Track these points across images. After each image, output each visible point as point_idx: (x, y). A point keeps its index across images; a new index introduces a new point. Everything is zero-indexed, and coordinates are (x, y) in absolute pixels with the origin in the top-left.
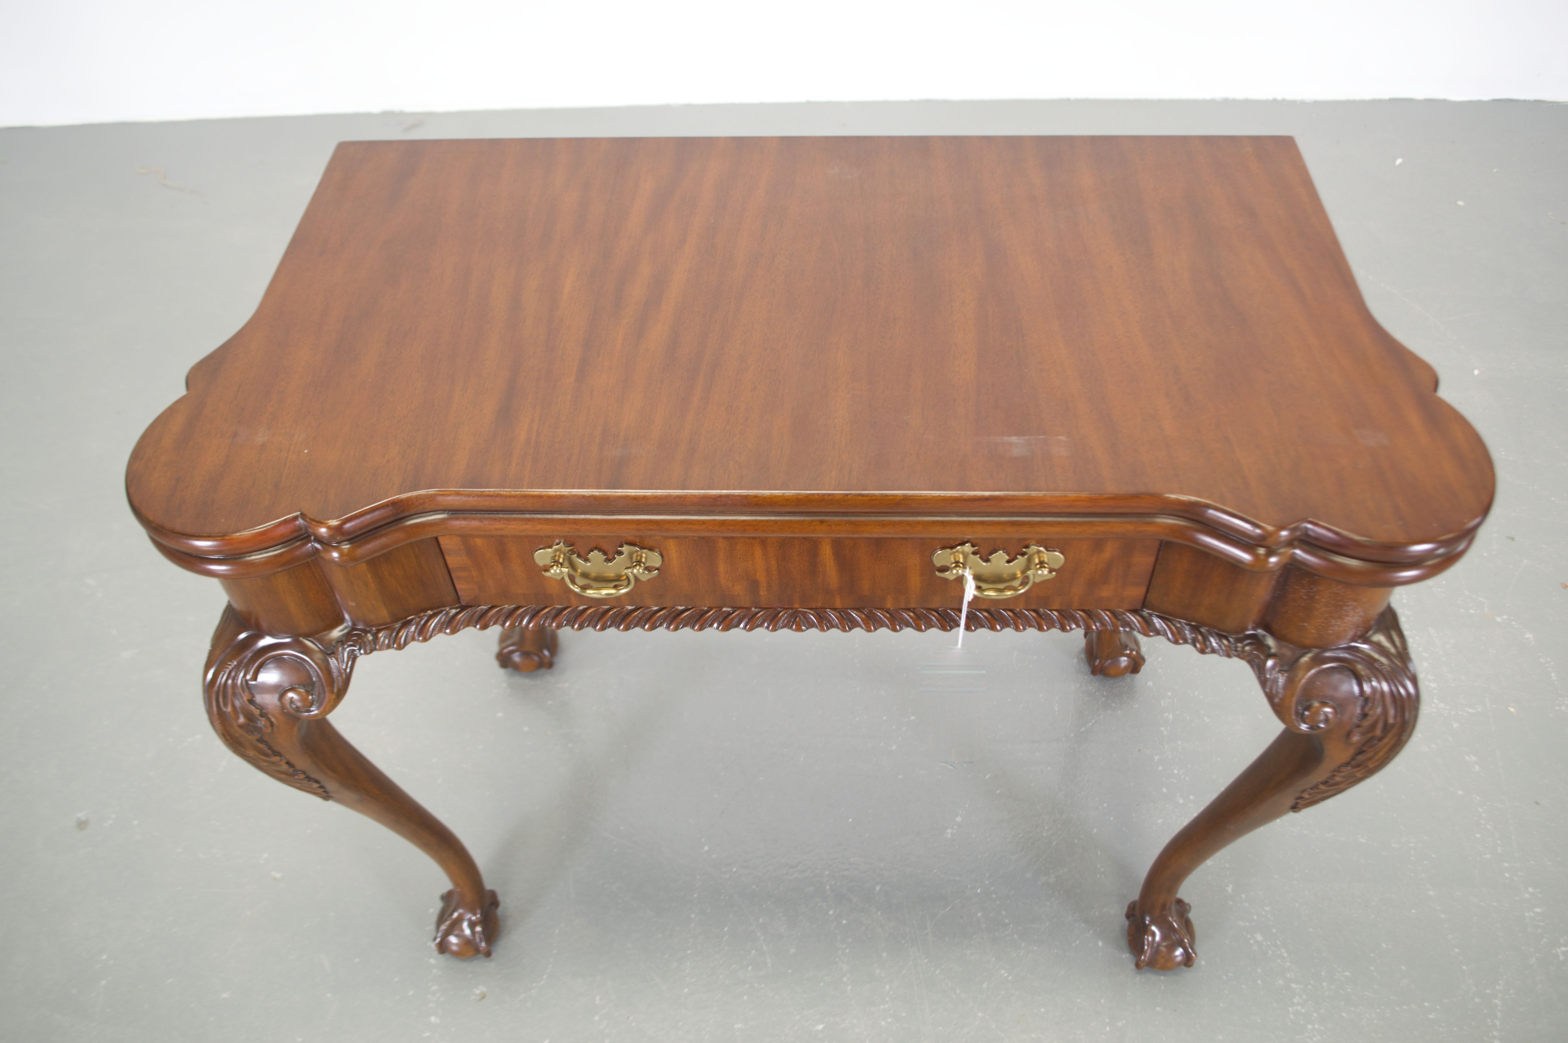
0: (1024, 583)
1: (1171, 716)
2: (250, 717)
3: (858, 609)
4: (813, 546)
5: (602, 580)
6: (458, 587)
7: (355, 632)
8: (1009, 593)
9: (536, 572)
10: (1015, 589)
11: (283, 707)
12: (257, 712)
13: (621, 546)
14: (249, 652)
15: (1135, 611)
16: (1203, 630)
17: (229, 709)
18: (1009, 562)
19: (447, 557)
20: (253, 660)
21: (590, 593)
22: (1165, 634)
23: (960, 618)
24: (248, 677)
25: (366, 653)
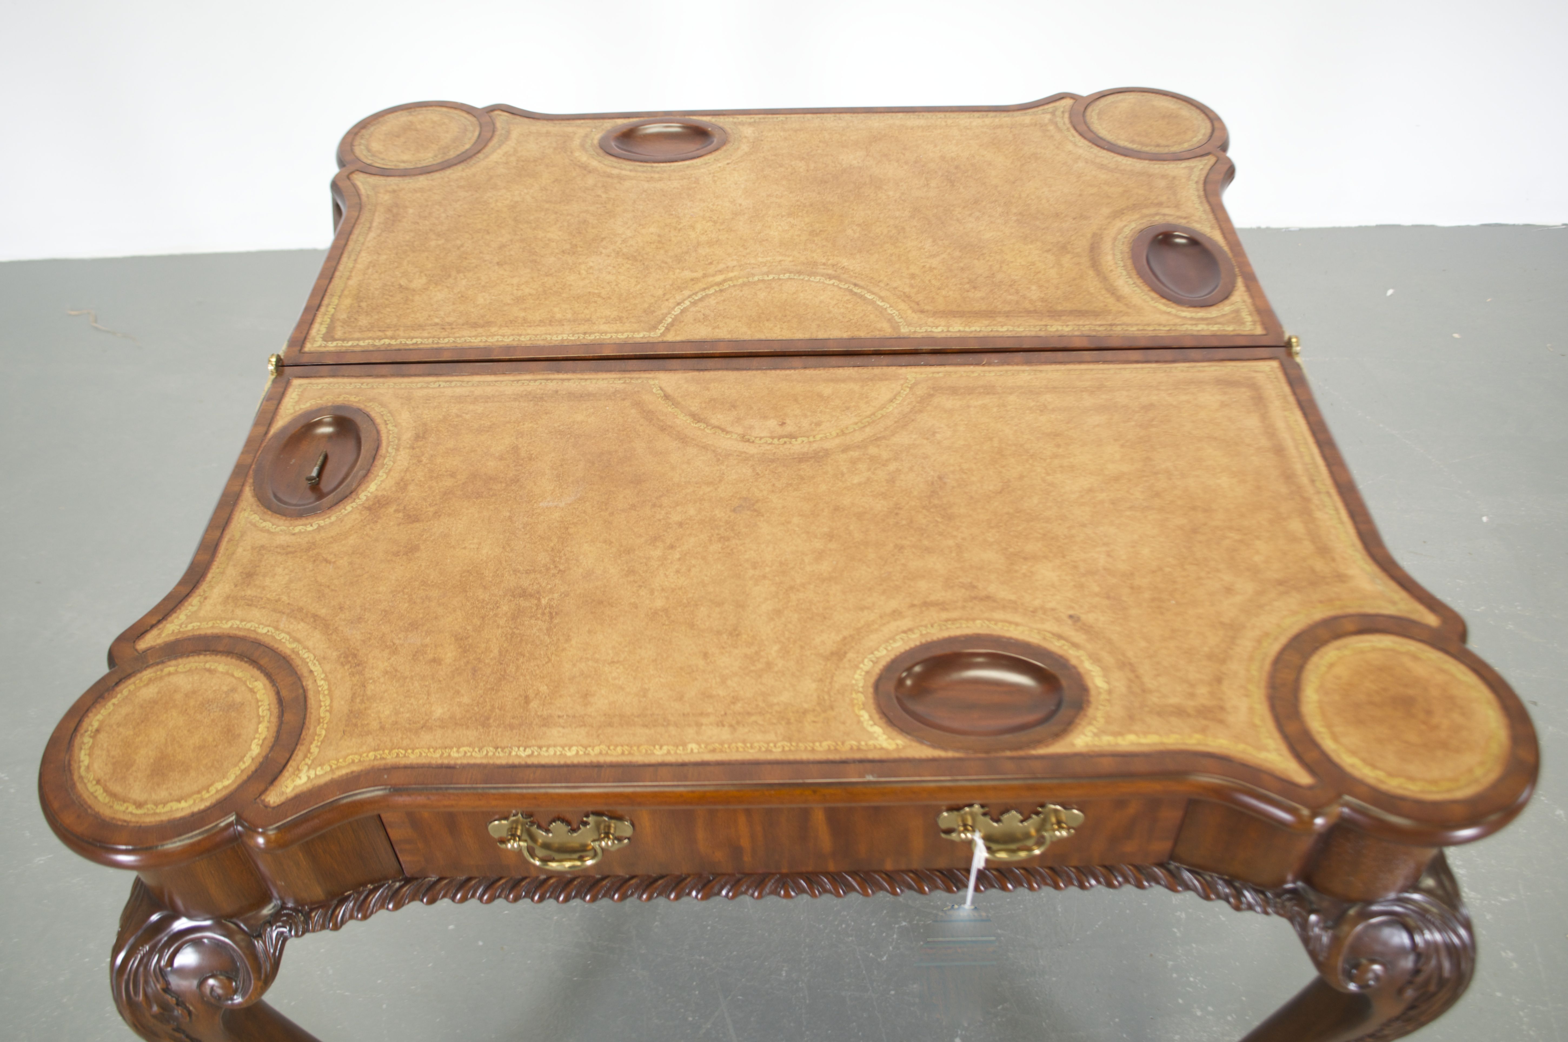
0: (1040, 842)
1: (1183, 916)
2: (165, 1007)
3: (853, 874)
4: (805, 814)
5: (565, 851)
6: (401, 859)
7: (285, 912)
8: (1023, 854)
9: (493, 845)
10: (1029, 849)
11: (202, 995)
12: (172, 1001)
13: (587, 816)
14: (163, 935)
15: (1161, 865)
16: (1237, 884)
17: (141, 997)
18: (1022, 821)
19: (389, 830)
20: (168, 944)
21: (553, 865)
22: (1195, 890)
23: (968, 879)
24: (163, 963)
25: (297, 935)
